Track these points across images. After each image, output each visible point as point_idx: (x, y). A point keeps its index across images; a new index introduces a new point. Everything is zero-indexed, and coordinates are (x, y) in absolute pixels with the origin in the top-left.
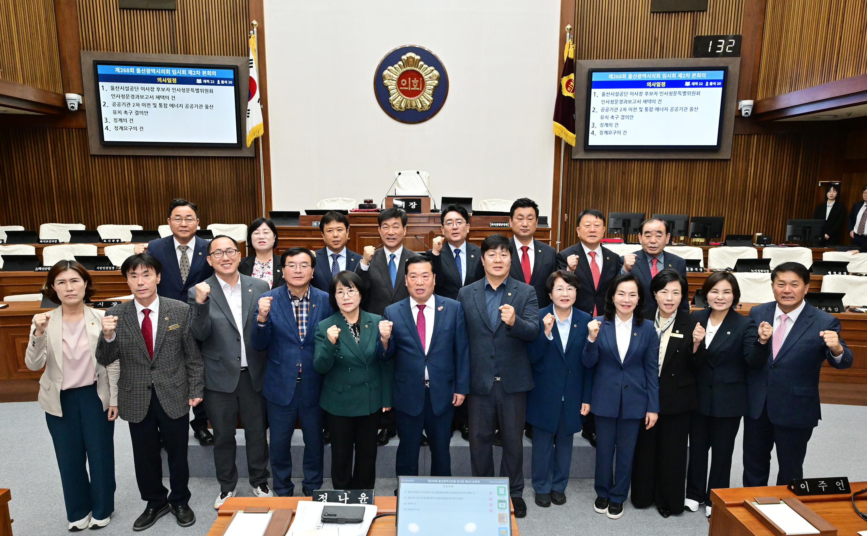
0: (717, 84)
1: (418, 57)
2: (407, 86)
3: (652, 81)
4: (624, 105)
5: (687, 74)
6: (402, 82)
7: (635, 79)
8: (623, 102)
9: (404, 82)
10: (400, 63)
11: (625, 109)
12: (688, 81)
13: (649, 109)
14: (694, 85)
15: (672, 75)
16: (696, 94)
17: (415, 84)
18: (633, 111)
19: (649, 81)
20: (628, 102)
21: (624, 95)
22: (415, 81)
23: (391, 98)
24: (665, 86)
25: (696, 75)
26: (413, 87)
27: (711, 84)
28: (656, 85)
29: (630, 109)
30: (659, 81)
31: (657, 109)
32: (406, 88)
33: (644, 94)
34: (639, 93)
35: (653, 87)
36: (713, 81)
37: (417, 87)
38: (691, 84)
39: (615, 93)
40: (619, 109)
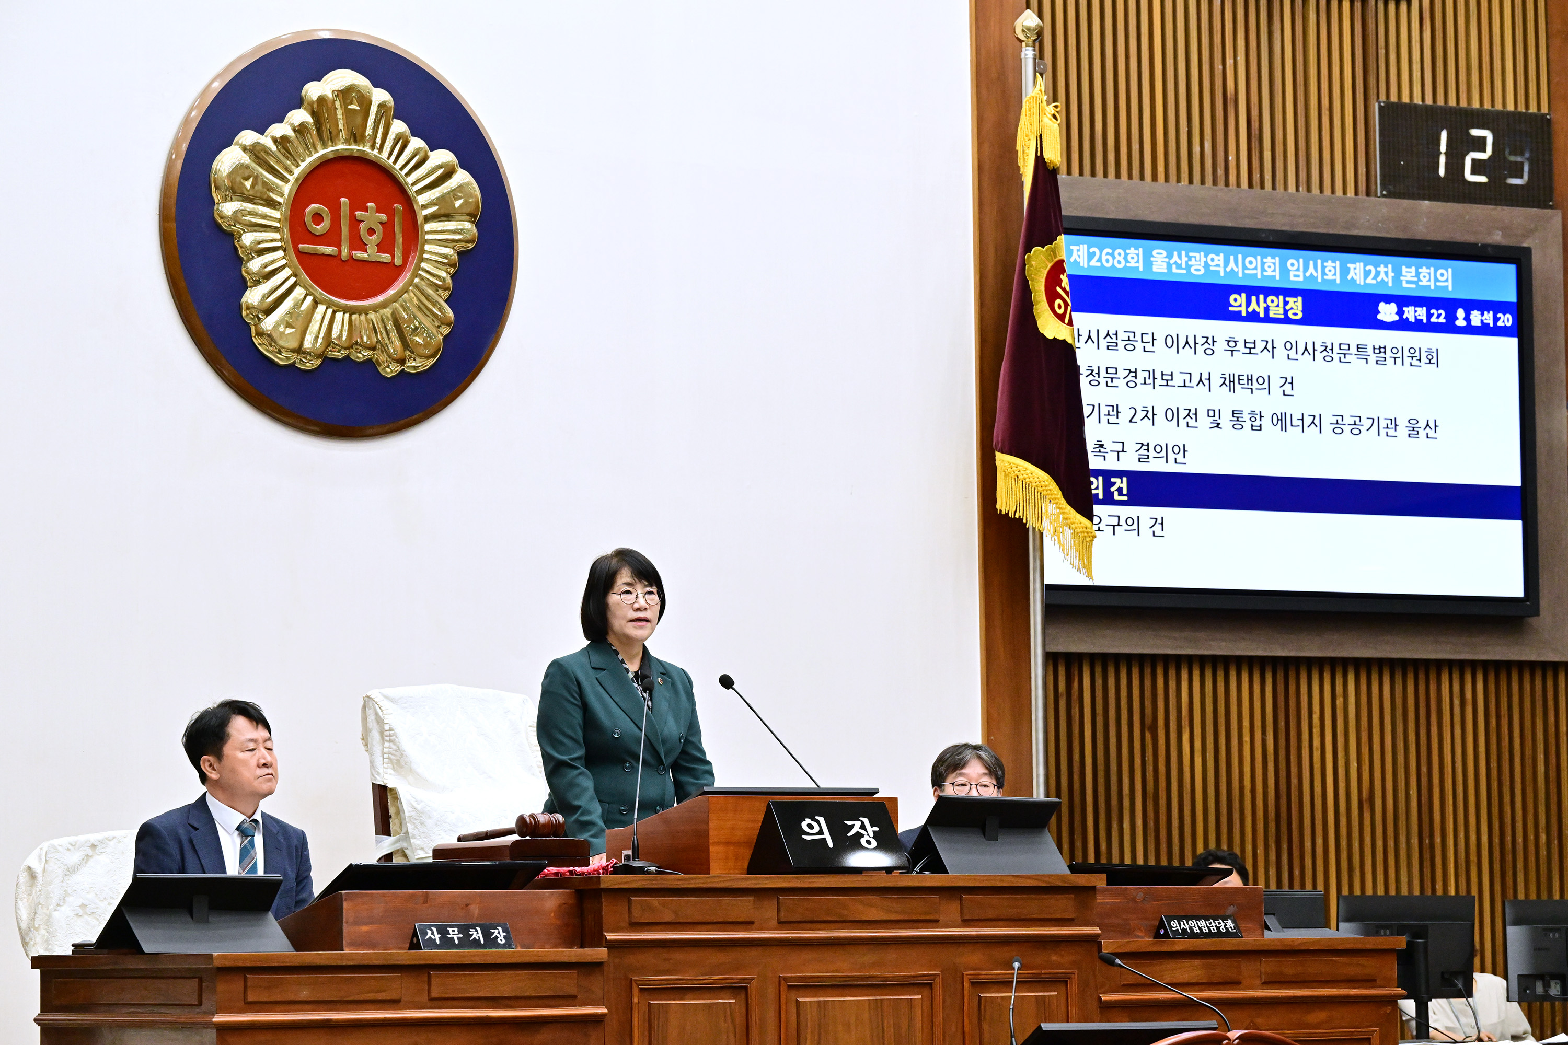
0: (1496, 319)
1: (380, 96)
2: (332, 238)
3: (1252, 291)
4: (1144, 396)
5: (1382, 269)
6: (308, 219)
7: (1179, 274)
8: (1140, 380)
9: (318, 218)
10: (299, 116)
11: (1150, 415)
12: (1388, 299)
13: (1246, 417)
14: (1412, 319)
15: (1323, 268)
16: (1424, 359)
17: (371, 231)
18: (1183, 423)
19: (1238, 289)
20: (1159, 381)
21: (1139, 345)
22: (371, 216)
23: (253, 297)
24: (1300, 316)
25: (1418, 274)
26: (363, 247)
27: (1476, 318)
28: (1267, 309)
29: (1173, 415)
30: (1276, 292)
31: (1282, 420)
32: (328, 250)
33: (1221, 346)
34: (1200, 341)
35: (1253, 317)
36: (1483, 306)
37: (381, 248)
38: (1400, 313)
39: (1103, 334)
40: (1126, 414)
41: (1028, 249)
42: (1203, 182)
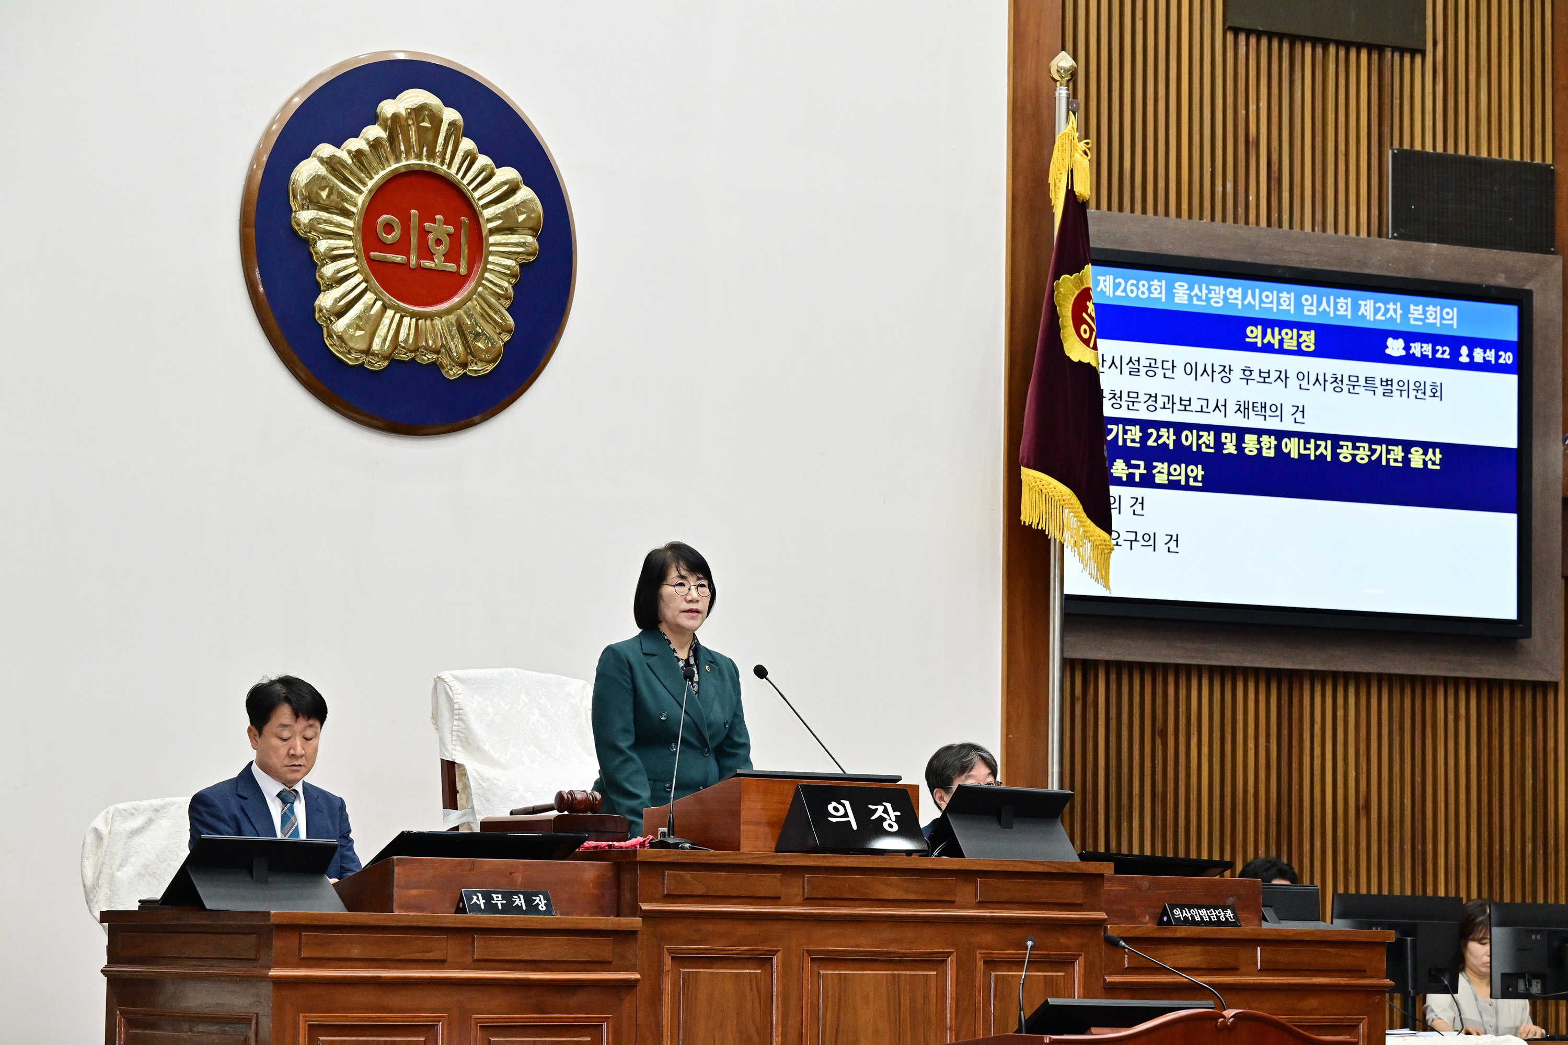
0: (1498, 357)
1: (450, 115)
2: (401, 246)
3: (1267, 324)
5: (1391, 306)
6: (379, 229)
7: (1199, 306)
8: (1160, 404)
9: (389, 228)
10: (374, 132)
12: (1396, 335)
14: (1418, 355)
15: (1336, 304)
16: (1428, 393)
17: (439, 242)
19: (1255, 322)
20: (1177, 407)
21: (1160, 372)
22: (439, 228)
23: (326, 300)
24: (1312, 348)
25: (1425, 312)
26: (430, 256)
27: (1478, 356)
28: (1281, 342)
30: (1290, 325)
32: (399, 258)
33: (1237, 374)
34: (1218, 369)
35: (1268, 348)
36: (1486, 344)
37: (448, 257)
38: (1407, 348)
39: (1126, 360)
41: (1057, 277)
42: (1224, 220)
